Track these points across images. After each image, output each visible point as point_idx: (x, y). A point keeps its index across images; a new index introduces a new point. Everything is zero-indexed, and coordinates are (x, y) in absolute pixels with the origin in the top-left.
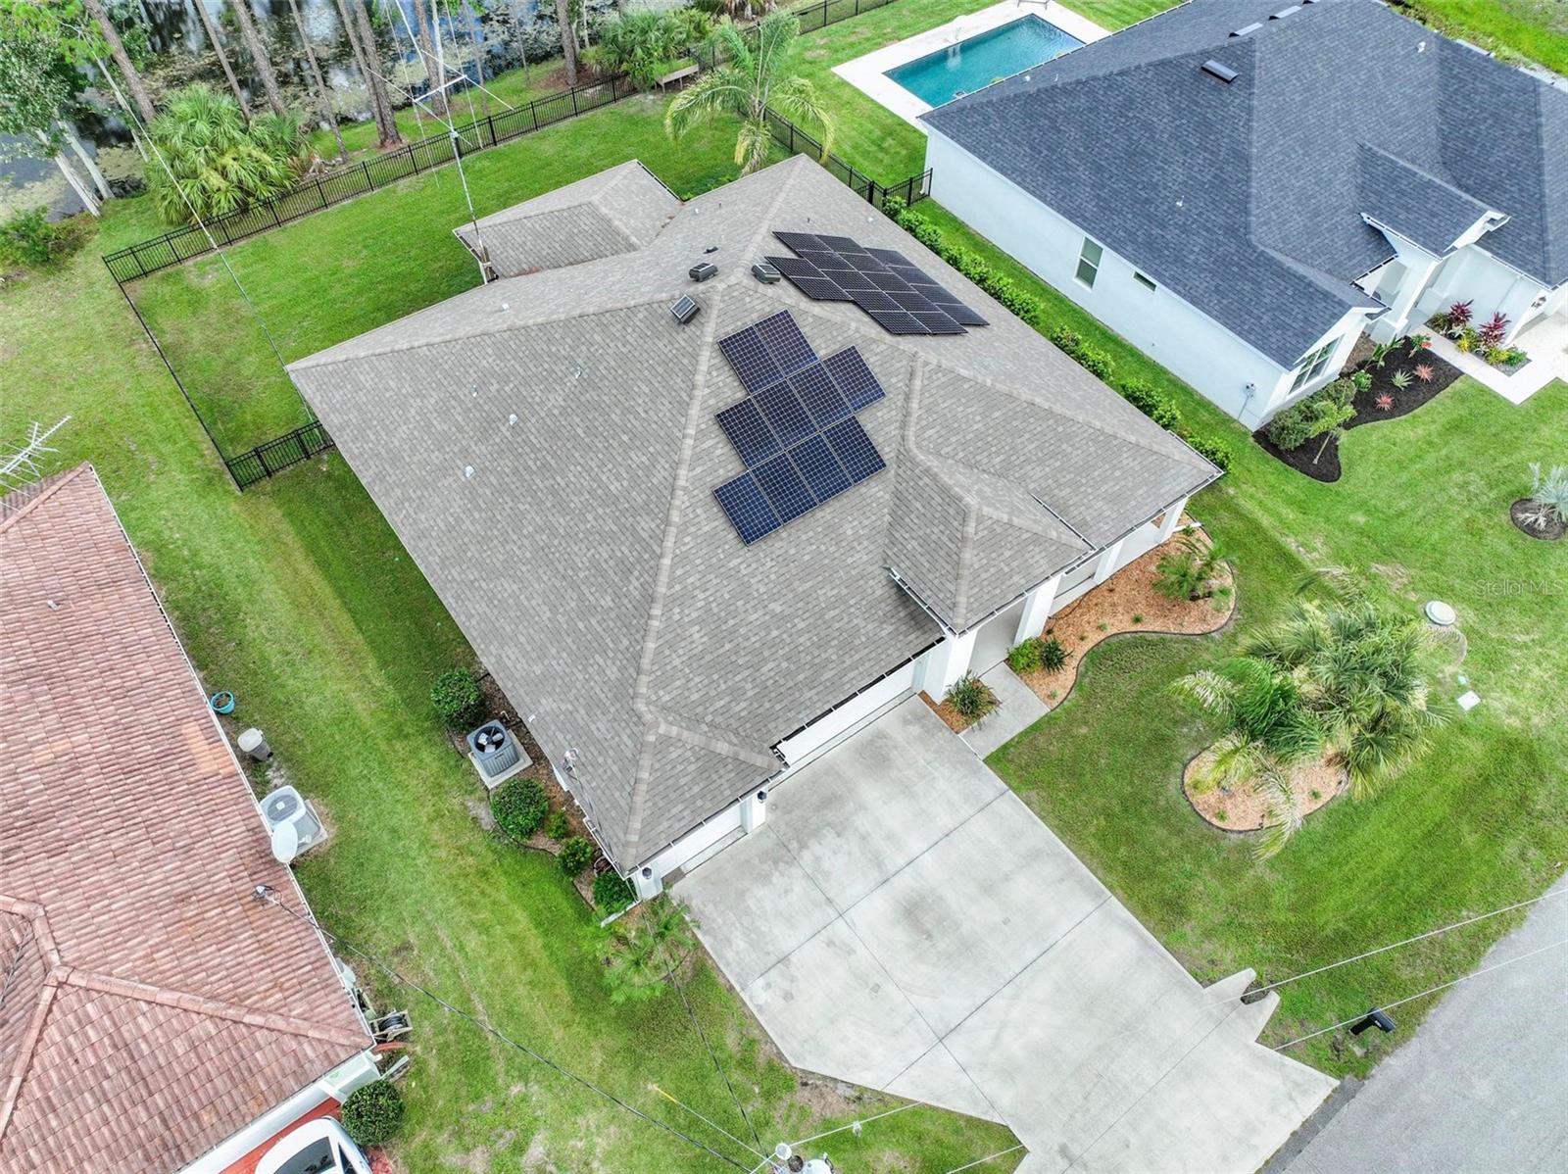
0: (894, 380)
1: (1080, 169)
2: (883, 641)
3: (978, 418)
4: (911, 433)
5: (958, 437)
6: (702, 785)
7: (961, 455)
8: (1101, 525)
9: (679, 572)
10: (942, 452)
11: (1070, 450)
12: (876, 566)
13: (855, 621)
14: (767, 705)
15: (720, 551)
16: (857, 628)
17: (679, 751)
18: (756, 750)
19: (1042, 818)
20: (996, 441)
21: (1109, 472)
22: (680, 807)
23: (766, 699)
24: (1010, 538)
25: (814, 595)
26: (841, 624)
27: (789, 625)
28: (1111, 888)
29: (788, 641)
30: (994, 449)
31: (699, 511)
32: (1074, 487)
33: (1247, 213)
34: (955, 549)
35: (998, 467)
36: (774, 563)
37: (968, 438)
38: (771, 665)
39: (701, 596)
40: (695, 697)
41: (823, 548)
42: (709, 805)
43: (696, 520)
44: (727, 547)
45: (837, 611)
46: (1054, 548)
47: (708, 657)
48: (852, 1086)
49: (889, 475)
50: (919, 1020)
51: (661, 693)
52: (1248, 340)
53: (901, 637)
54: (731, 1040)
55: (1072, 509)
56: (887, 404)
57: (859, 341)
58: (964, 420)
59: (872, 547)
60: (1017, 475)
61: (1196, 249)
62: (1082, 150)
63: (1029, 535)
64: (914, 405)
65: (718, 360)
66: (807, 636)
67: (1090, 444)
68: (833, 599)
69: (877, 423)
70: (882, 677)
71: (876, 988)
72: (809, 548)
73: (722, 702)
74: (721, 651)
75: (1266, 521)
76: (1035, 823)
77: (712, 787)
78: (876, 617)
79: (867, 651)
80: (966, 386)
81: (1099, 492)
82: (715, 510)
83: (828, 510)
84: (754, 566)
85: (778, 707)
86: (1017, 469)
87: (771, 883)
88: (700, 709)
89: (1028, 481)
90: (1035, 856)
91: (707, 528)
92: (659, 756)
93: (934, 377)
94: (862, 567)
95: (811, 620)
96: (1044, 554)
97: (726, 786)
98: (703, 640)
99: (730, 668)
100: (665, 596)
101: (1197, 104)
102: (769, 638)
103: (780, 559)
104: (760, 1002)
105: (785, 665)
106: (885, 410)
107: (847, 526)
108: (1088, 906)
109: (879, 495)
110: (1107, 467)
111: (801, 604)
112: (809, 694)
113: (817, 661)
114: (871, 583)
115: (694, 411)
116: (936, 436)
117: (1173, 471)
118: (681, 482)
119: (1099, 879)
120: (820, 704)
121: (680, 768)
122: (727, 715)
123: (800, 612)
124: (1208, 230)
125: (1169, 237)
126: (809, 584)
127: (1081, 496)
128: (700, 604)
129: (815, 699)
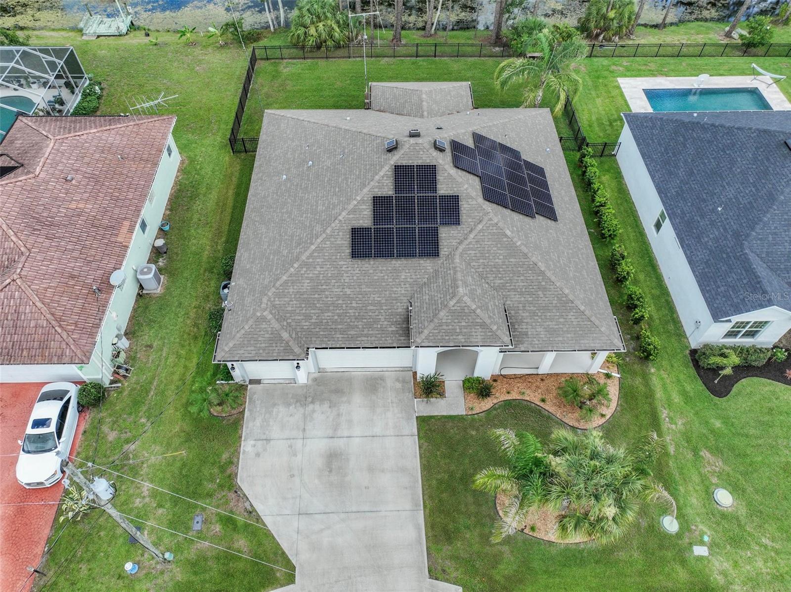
0: (470, 220)
1: (682, 170)
2: (387, 332)
3: (501, 257)
4: (461, 248)
5: (484, 261)
6: (267, 345)
7: (481, 270)
8: (535, 340)
9: (316, 254)
10: (472, 264)
11: (542, 296)
12: (406, 298)
13: (380, 317)
14: (317, 330)
15: (339, 254)
16: (379, 320)
17: (266, 326)
18: (300, 345)
19: (421, 457)
20: (503, 272)
21: (558, 317)
22: (253, 348)
23: (318, 327)
24: (470, 318)
25: (369, 296)
26: (373, 314)
27: (349, 302)
28: (425, 507)
29: (344, 308)
30: (500, 275)
31: (340, 233)
32: (532, 314)
33: (753, 229)
34: (440, 308)
35: (496, 285)
36: (359, 272)
37: (490, 263)
38: (330, 314)
39: (318, 269)
40: (290, 309)
41: (386, 277)
42: (264, 354)
43: (337, 237)
44: (343, 254)
45: (375, 308)
46: (491, 334)
47: (305, 296)
48: (252, 506)
49: (439, 262)
50: (298, 500)
51: (277, 299)
52: (704, 295)
53: (397, 336)
54: (225, 456)
55: (523, 324)
56: (459, 229)
57: (464, 195)
58: (493, 255)
59: (409, 289)
60: (504, 293)
61: (711, 236)
62: (690, 160)
63: (481, 321)
64: (472, 236)
65: (391, 173)
66: (354, 311)
67: (556, 299)
68: (376, 302)
69: (447, 235)
70: (377, 348)
71: (292, 476)
72: (379, 274)
73: (299, 318)
74: (313, 296)
75: (659, 394)
76: (416, 457)
77: (270, 348)
78: (391, 320)
79: (377, 332)
80: (505, 239)
81: (544, 323)
82: (348, 236)
83: (399, 262)
84: (350, 269)
85: (322, 333)
86: (507, 291)
87: (289, 408)
88: (288, 315)
89: (508, 299)
90: (403, 470)
91: (340, 242)
92: (257, 323)
93: (491, 228)
94: (398, 295)
95: (360, 305)
96: (483, 334)
97: (276, 351)
98: (308, 288)
99: (311, 305)
100: (303, 261)
101: (768, 160)
102: (336, 302)
103: (363, 272)
104: (247, 450)
105: (336, 317)
106: (456, 232)
107: (404, 274)
108: (408, 506)
109: (428, 268)
110: (558, 314)
111: (360, 296)
112: (338, 336)
113: (352, 324)
114: (399, 304)
115: (365, 190)
116: (473, 255)
117: (595, 335)
118: (340, 218)
119: (423, 499)
120: (341, 342)
121: (262, 333)
122: (298, 324)
123: (357, 299)
124: (725, 229)
125: (702, 224)
126: (369, 290)
127: (533, 320)
128: (317, 272)
129: (340, 339)
